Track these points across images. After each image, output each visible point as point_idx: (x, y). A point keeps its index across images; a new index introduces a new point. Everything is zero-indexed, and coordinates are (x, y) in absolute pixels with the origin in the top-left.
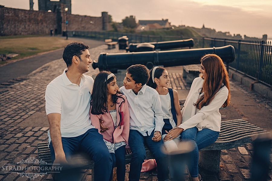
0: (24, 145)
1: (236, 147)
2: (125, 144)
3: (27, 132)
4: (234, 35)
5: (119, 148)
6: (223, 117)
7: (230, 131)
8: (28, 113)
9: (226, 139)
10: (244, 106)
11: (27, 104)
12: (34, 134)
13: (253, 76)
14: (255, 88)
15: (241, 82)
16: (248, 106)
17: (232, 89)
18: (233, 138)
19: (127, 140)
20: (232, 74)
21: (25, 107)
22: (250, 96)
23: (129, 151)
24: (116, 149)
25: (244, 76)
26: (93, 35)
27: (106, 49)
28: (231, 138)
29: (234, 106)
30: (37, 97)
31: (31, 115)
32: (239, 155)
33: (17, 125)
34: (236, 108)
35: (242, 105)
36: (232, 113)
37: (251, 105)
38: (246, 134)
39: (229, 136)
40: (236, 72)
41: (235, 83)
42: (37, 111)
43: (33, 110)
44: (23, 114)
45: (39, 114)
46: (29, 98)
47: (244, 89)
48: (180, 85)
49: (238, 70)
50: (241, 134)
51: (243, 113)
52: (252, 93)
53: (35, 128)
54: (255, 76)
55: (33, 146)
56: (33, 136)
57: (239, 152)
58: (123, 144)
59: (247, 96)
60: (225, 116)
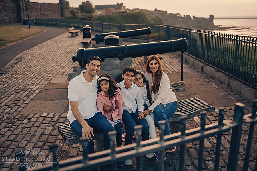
0: (34, 129)
1: (192, 118)
2: (120, 121)
3: (31, 118)
4: (184, 16)
5: (117, 124)
6: (181, 95)
7: (188, 107)
8: (24, 102)
9: (185, 113)
10: (197, 86)
11: (19, 95)
12: (37, 119)
13: (202, 60)
14: (204, 70)
15: (193, 64)
16: (199, 85)
17: (186, 71)
18: (190, 111)
19: (121, 118)
20: (185, 58)
21: (18, 98)
22: (201, 77)
23: (123, 126)
24: (115, 125)
25: (195, 59)
26: (54, 23)
27: (70, 37)
28: (189, 112)
29: (188, 86)
30: (25, 88)
31: (27, 104)
32: (194, 123)
33: (19, 113)
34: (191, 88)
35: (195, 85)
36: (187, 92)
37: (202, 84)
38: (199, 108)
39: (187, 110)
40: (189, 55)
41: (188, 65)
42: (31, 100)
43: (27, 100)
44: (20, 104)
45: (34, 103)
46: (19, 90)
47: (196, 71)
48: (143, 70)
49: (190, 54)
50: (195, 108)
51: (196, 91)
52: (202, 74)
53: (35, 114)
54: (204, 60)
55: (41, 129)
56: (37, 121)
57: (195, 121)
58: (119, 121)
59: (198, 77)
60: (182, 95)
